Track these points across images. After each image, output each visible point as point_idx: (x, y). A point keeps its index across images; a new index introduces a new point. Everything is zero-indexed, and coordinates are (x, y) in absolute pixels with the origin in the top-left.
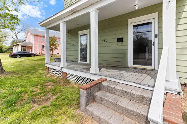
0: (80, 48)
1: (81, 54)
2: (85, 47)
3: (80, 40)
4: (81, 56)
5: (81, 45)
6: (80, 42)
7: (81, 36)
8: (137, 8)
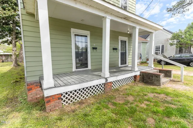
0: (76, 52)
1: (77, 59)
2: (84, 51)
3: (75, 41)
4: (78, 61)
5: (77, 47)
6: (75, 44)
7: (76, 35)
8: (129, 33)
